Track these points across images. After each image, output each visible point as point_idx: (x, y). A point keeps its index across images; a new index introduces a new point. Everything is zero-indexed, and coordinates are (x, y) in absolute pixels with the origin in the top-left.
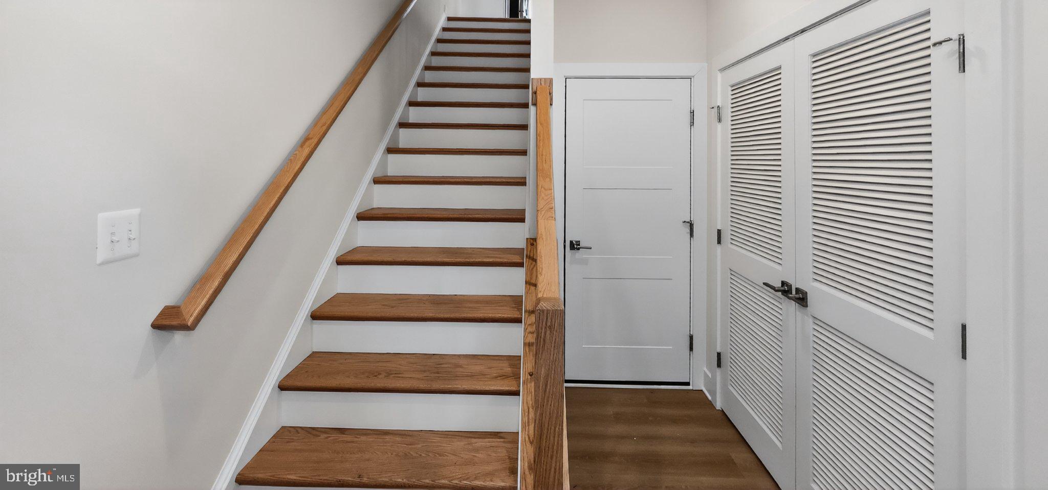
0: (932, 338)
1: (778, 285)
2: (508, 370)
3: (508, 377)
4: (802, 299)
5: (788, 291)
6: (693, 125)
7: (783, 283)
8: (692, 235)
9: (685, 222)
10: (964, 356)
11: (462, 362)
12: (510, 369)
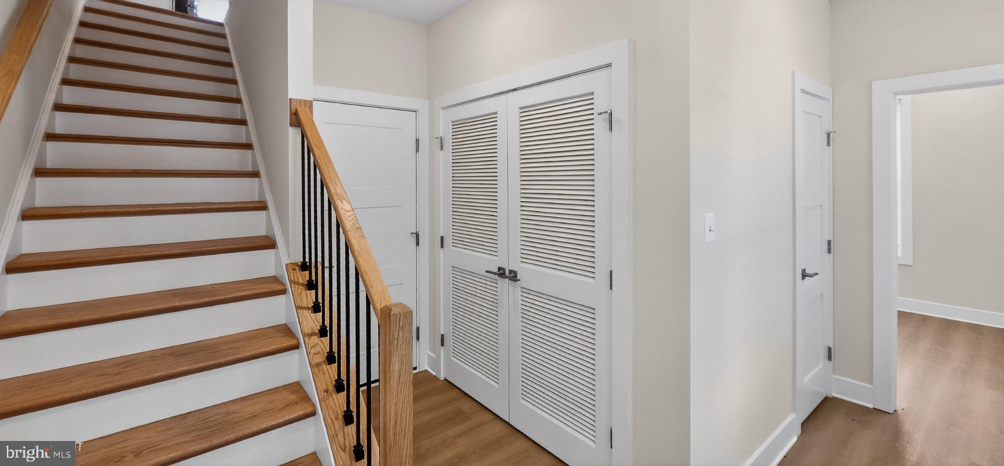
0: (594, 283)
1: (496, 270)
2: (293, 397)
3: (297, 403)
4: (513, 276)
5: (503, 273)
6: (418, 151)
7: (499, 269)
8: (418, 244)
9: (412, 233)
10: (611, 288)
11: (232, 408)
12: (293, 396)
